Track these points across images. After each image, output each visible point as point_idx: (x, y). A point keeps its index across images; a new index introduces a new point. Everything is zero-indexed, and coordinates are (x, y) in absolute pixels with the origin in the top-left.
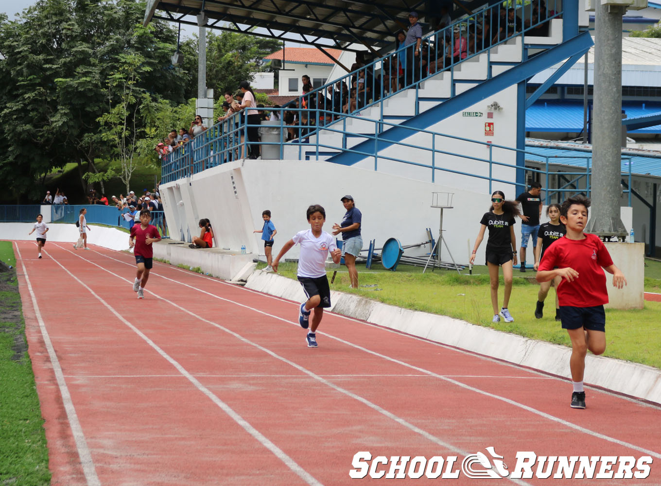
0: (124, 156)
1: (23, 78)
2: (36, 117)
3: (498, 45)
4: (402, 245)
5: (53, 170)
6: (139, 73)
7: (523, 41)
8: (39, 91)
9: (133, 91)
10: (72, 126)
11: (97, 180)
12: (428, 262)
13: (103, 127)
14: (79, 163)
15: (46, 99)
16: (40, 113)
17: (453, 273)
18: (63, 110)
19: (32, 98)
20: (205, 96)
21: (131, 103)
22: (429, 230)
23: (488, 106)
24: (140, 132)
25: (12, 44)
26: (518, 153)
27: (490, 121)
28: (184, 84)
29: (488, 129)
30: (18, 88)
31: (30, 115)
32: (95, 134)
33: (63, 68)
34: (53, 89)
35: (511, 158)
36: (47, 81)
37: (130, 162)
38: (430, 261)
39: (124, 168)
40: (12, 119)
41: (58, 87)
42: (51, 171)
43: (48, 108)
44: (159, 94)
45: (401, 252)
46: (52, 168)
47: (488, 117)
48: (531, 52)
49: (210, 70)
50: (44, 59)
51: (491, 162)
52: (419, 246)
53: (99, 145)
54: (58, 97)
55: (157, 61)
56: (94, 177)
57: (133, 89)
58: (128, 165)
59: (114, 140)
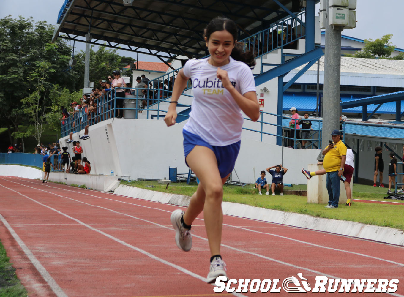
0: (37, 123)
10: (5, 104)
11: (20, 137)
13: (25, 105)
20: (88, 86)
21: (42, 91)
24: (48, 109)
28: (75, 81)
32: (19, 110)
37: (40, 127)
39: (37, 131)
49: (92, 72)
55: (59, 66)
56: (18, 135)
57: (43, 83)
58: (39, 129)
59: (31, 113)
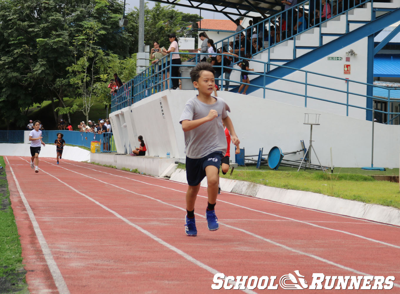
0: (85, 95)
1: (13, 38)
2: (22, 67)
3: (354, 8)
4: (283, 152)
5: (33, 105)
6: (97, 35)
7: (372, 5)
8: (24, 48)
9: (92, 48)
10: (48, 73)
11: (65, 113)
12: (301, 164)
13: (70, 74)
14: (53, 100)
15: (30, 54)
16: (24, 64)
17: (320, 173)
18: (41, 61)
19: (19, 53)
20: (144, 51)
21: (90, 57)
22: (302, 141)
23: (347, 53)
24: (97, 78)
25: (5, 14)
26: (368, 86)
27: (348, 63)
28: (128, 44)
29: (346, 69)
30: (9, 46)
31: (18, 66)
32: (64, 79)
33: (42, 31)
34: (34, 46)
35: (363, 90)
36: (31, 40)
37: (89, 100)
38: (303, 163)
39: (85, 104)
40: (5, 68)
41: (38, 45)
42: (32, 106)
43: (30, 60)
44: (111, 51)
45: (282, 156)
46: (33, 104)
47: (347, 61)
48: (378, 14)
49: (148, 33)
50: (28, 25)
51: (348, 93)
52: (295, 153)
53: (67, 87)
54: (38, 52)
55: (110, 27)
56: (63, 111)
57: (92, 47)
58: (88, 101)
59: (78, 83)
